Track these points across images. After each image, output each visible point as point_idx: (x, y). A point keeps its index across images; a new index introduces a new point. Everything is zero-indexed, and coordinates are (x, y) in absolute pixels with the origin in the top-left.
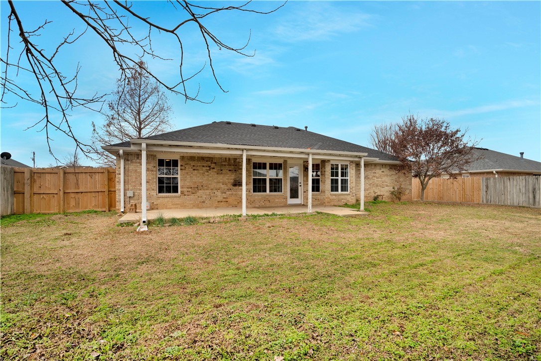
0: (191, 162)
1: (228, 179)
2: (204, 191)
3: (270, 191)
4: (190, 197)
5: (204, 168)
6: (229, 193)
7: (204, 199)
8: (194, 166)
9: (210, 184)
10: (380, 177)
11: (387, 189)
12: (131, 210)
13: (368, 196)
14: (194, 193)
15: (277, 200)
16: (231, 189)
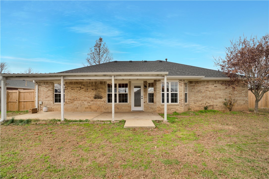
0: (70, 85)
1: (91, 95)
2: (77, 102)
3: (119, 102)
4: (70, 105)
5: (77, 88)
6: (92, 103)
7: (78, 106)
8: (72, 87)
9: (81, 98)
10: (213, 90)
11: (220, 100)
12: (30, 112)
13: (200, 105)
14: (72, 103)
15: (124, 108)
16: (93, 101)
